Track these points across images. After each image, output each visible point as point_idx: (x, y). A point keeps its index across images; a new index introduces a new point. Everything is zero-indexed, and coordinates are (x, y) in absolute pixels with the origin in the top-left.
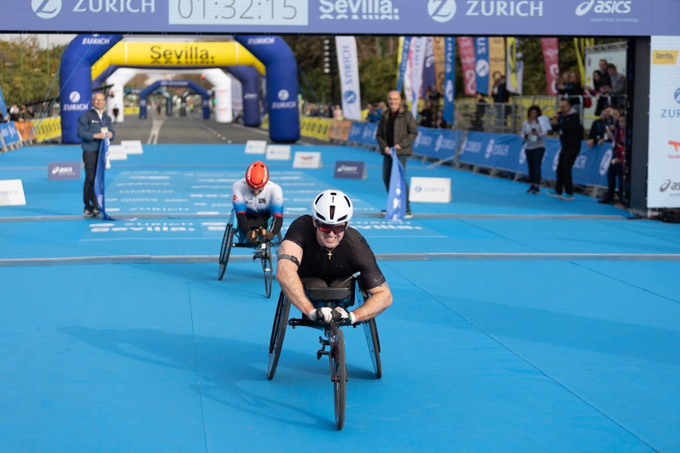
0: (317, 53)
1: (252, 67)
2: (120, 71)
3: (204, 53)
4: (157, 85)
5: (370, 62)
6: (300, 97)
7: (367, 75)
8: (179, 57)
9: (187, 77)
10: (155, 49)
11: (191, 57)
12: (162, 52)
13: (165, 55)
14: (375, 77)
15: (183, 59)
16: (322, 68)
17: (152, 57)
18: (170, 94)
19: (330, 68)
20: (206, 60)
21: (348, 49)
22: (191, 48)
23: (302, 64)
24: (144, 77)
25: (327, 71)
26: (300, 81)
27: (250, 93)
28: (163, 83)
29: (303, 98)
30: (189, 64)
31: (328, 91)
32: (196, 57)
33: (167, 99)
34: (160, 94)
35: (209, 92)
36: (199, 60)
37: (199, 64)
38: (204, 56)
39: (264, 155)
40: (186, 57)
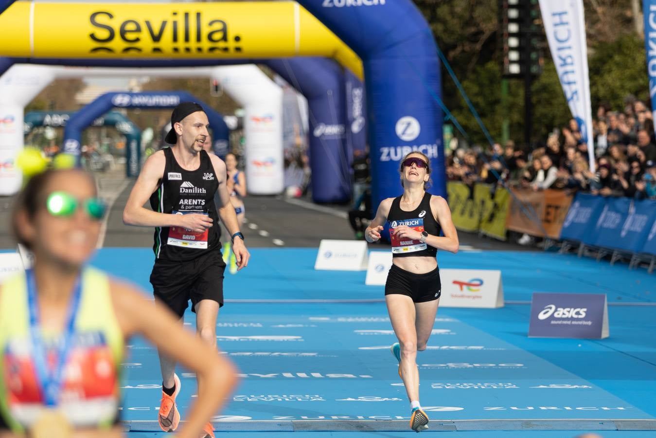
0: (489, 27)
1: (332, 60)
2: (17, 71)
3: (218, 26)
4: (106, 104)
5: (619, 47)
6: (447, 131)
7: (612, 78)
8: (156, 38)
9: (176, 85)
10: (100, 19)
11: (187, 39)
12: (116, 25)
13: (123, 33)
14: (629, 85)
15: (166, 43)
16: (502, 62)
17: (93, 37)
18: (134, 127)
19: (519, 62)
20: (222, 45)
21: (565, 18)
22: (187, 15)
23: (452, 54)
24: (76, 85)
25: (515, 69)
26: (449, 94)
27: (328, 123)
28: (120, 100)
29: (455, 134)
30: (182, 54)
31: (516, 117)
32: (199, 39)
33: (128, 137)
34: (111, 125)
35: (231, 122)
36: (206, 44)
37: (206, 55)
38: (218, 36)
39: (363, 274)
40: (175, 39)
